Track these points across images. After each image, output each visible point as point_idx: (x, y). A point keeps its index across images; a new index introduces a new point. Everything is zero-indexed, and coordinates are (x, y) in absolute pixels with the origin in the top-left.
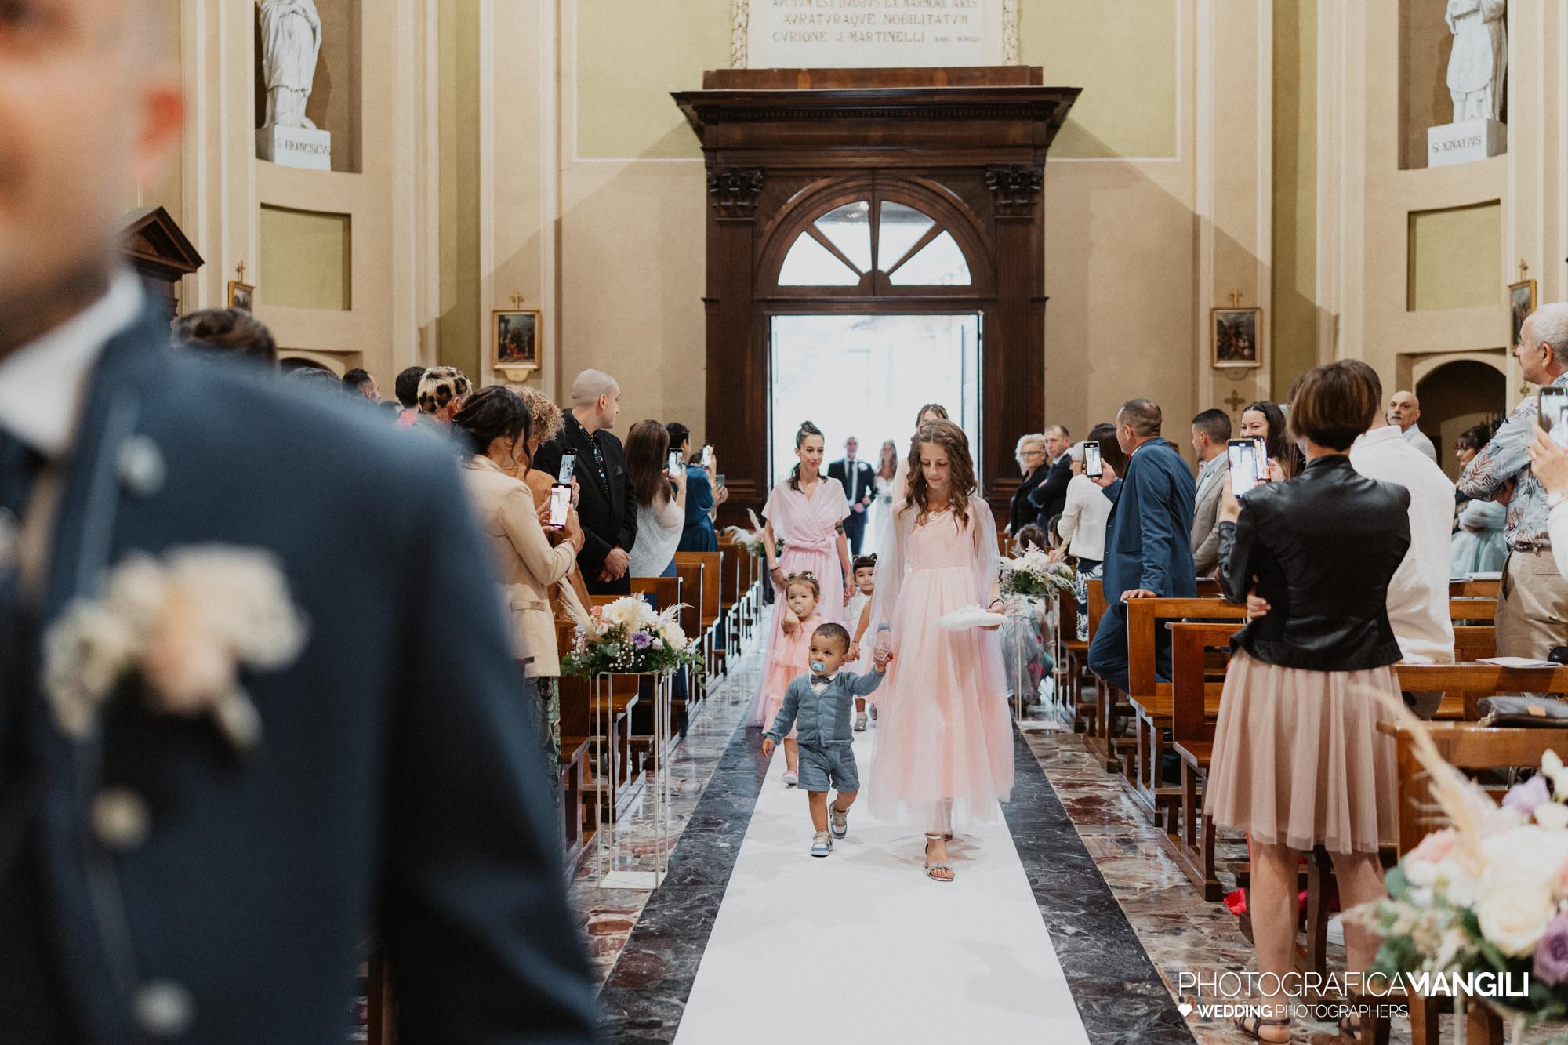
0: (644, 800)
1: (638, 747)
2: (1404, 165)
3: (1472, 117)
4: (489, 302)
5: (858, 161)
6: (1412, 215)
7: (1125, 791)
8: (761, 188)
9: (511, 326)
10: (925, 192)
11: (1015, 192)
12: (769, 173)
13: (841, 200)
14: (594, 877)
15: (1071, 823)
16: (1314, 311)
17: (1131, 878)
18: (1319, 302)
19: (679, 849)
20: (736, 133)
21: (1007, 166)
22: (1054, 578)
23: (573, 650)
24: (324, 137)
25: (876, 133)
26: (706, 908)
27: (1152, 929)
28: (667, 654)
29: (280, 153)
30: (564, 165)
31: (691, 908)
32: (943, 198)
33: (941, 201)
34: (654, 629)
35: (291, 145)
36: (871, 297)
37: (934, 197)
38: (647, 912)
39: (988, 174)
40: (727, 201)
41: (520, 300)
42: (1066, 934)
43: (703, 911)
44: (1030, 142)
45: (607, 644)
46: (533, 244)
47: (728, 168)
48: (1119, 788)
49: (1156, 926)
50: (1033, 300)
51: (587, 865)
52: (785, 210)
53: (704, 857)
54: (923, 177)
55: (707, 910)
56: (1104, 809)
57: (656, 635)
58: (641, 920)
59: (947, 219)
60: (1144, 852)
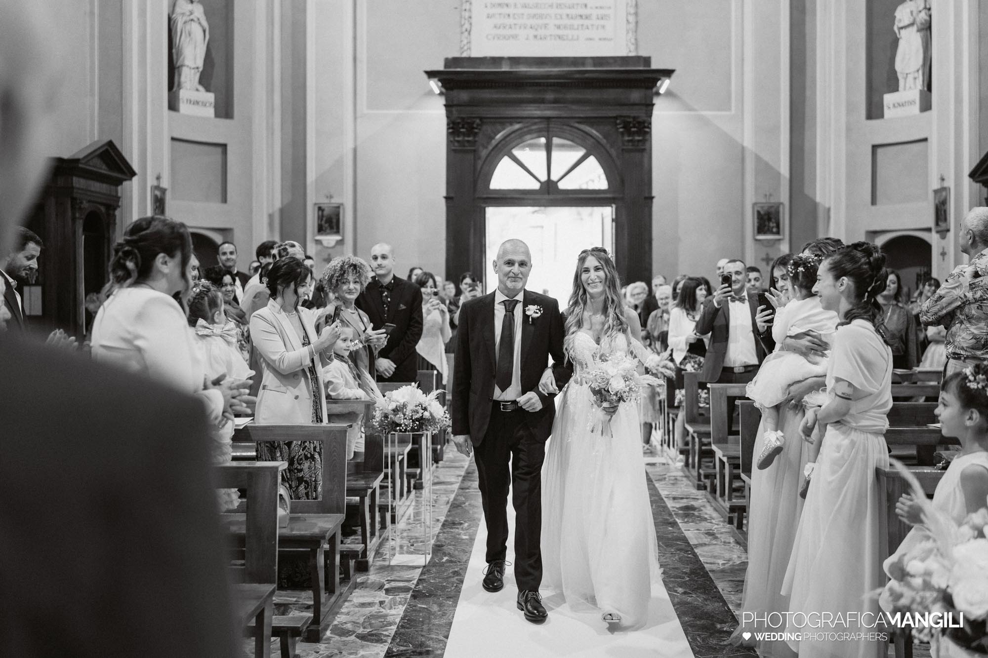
0: (414, 509)
1: (410, 476)
2: (870, 116)
3: (910, 88)
4: (312, 199)
5: (538, 113)
6: (875, 147)
7: (709, 502)
8: (480, 129)
9: (325, 213)
10: (579, 132)
11: (634, 133)
12: (485, 120)
13: (528, 137)
14: (385, 558)
15: (677, 522)
16: (814, 205)
17: (715, 557)
18: (818, 199)
19: (438, 540)
20: (464, 96)
21: (629, 117)
22: (663, 370)
23: (374, 419)
24: (210, 97)
25: (550, 96)
26: (456, 578)
27: (730, 589)
28: (432, 420)
29: (183, 107)
30: (359, 114)
31: (447, 578)
32: (591, 136)
33: (589, 137)
34: (424, 406)
35: (190, 101)
36: (546, 197)
37: (585, 135)
38: (420, 581)
39: (618, 121)
40: (458, 137)
41: (331, 197)
42: (678, 593)
43: (454, 579)
44: (643, 102)
45: (395, 415)
46: (339, 163)
47: (458, 117)
48: (705, 500)
49: (732, 587)
50: (646, 198)
51: (381, 551)
52: (494, 143)
53: (453, 545)
54: (578, 123)
55: (457, 579)
56: (696, 513)
57: (425, 409)
58: (416, 585)
59: (594, 149)
60: (723, 540)
